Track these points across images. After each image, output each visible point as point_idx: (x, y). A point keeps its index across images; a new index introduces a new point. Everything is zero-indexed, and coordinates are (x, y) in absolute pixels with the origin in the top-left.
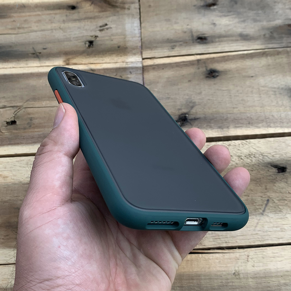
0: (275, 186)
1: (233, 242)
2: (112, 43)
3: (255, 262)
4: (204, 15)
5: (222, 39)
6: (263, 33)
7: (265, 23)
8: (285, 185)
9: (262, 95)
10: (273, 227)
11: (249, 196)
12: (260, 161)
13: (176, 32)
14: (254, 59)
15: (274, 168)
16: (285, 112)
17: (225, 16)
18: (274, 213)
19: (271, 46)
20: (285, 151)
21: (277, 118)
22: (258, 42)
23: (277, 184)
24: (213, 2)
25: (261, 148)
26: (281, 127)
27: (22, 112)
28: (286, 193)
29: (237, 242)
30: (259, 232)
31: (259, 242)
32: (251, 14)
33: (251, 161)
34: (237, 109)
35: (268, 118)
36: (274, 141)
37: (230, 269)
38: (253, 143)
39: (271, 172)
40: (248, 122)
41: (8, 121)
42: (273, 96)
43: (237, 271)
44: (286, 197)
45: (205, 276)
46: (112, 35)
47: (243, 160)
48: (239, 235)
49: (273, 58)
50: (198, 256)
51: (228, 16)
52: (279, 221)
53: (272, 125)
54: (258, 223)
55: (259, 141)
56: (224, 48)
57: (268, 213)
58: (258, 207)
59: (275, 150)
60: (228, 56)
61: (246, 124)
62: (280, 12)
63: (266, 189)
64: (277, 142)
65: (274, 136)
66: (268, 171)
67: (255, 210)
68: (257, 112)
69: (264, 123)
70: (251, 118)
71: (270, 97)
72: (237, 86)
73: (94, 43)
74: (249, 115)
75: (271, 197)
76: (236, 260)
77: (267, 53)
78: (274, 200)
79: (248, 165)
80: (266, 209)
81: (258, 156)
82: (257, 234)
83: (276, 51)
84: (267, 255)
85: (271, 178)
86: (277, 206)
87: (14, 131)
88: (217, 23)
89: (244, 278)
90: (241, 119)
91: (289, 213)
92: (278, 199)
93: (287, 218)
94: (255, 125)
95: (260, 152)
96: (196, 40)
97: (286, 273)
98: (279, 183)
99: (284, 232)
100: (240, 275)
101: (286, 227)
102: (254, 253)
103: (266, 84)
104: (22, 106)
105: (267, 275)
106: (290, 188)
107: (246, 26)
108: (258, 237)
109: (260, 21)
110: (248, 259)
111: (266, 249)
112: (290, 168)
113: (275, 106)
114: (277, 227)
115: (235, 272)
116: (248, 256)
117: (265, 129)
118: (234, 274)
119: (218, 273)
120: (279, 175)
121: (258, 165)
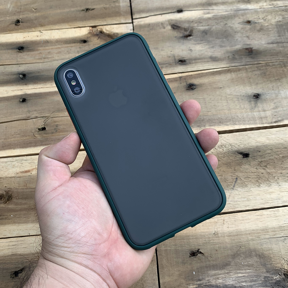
0: (242, 168)
3: (229, 224)
4: (183, 44)
5: (198, 61)
6: (228, 56)
7: (228, 48)
8: (249, 167)
9: (229, 102)
10: (241, 198)
11: (222, 176)
12: (230, 150)
13: (163, 57)
14: (221, 75)
15: (240, 155)
16: (246, 113)
17: (198, 44)
18: (241, 188)
19: (233, 65)
20: (247, 142)
21: (241, 118)
22: (224, 62)
23: (243, 167)
24: (189, 34)
25: (230, 140)
26: (244, 124)
27: (49, 121)
28: (250, 172)
30: (231, 202)
31: (232, 209)
32: (218, 41)
33: (222, 150)
34: (211, 112)
35: (234, 118)
36: (239, 134)
38: (224, 137)
39: (238, 158)
40: (219, 122)
41: (39, 128)
42: (236, 102)
44: (250, 175)
45: (192, 236)
47: (217, 150)
49: (236, 73)
51: (201, 43)
52: (245, 194)
53: (237, 123)
54: (230, 195)
55: (228, 135)
56: (198, 68)
57: (237, 188)
58: (229, 184)
59: (240, 142)
60: (202, 73)
61: (218, 123)
62: (240, 39)
63: (235, 170)
64: (242, 135)
65: (239, 131)
66: (236, 157)
67: (228, 186)
68: (225, 114)
69: (231, 122)
70: (222, 118)
71: (234, 102)
72: (210, 96)
74: (219, 116)
75: (238, 176)
76: (215, 223)
77: (231, 70)
78: (241, 178)
79: (221, 153)
80: (236, 185)
81: (227, 146)
82: (229, 204)
83: (238, 68)
84: (238, 219)
86: (243, 182)
87: (45, 135)
88: (193, 49)
89: (222, 236)
90: (214, 120)
91: (253, 187)
92: (244, 177)
93: (251, 191)
94: (225, 124)
95: (229, 144)
96: (178, 62)
97: (253, 232)
98: (244, 165)
99: (250, 202)
100: (219, 234)
101: (251, 197)
102: (229, 218)
103: (231, 93)
104: (49, 116)
105: (238, 234)
106: (253, 169)
107: (215, 50)
108: (231, 206)
109: (225, 46)
110: (224, 222)
111: (237, 214)
112: (252, 154)
113: (238, 109)
114: (244, 198)
115: (215, 232)
116: (224, 220)
117: (232, 126)
118: (214, 234)
119: (203, 234)
120: (244, 159)
121: (228, 153)
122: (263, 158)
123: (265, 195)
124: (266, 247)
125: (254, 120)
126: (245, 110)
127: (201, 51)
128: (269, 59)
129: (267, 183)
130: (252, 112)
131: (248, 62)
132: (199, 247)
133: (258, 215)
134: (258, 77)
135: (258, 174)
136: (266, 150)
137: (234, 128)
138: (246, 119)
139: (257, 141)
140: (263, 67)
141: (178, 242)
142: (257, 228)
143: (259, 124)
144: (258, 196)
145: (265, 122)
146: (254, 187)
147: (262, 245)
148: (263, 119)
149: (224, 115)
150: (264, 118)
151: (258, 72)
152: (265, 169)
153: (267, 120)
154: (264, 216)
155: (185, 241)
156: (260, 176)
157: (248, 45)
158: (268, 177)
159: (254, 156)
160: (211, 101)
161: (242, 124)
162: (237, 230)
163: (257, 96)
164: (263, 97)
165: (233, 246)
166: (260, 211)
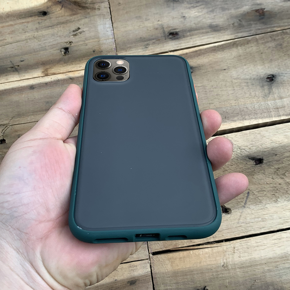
0: (254, 178)
1: (220, 236)
2: (87, 47)
3: (241, 252)
4: (173, 9)
5: (193, 32)
6: (232, 22)
7: (233, 11)
8: (263, 176)
9: (236, 88)
10: (255, 218)
12: (238, 155)
13: (148, 30)
14: (225, 51)
15: (252, 161)
16: (258, 103)
17: (194, 7)
18: (254, 204)
19: (240, 35)
20: (261, 143)
21: (252, 110)
22: (228, 32)
23: (256, 177)
25: (238, 141)
26: (256, 118)
27: (8, 130)
28: (264, 184)
29: (223, 236)
30: (243, 225)
31: (243, 233)
34: (214, 104)
35: (243, 111)
36: (250, 133)
37: (219, 262)
39: (249, 165)
40: (225, 117)
42: (245, 88)
43: (226, 263)
44: (265, 188)
45: (197, 270)
46: (86, 39)
48: (224, 229)
49: (243, 47)
50: (189, 252)
51: (197, 6)
52: (260, 212)
53: (247, 117)
54: (241, 216)
55: (236, 135)
56: (195, 42)
57: (249, 205)
58: (239, 200)
59: (251, 143)
60: (200, 50)
64: (253, 134)
67: (237, 203)
68: (232, 106)
69: (240, 116)
70: (227, 112)
71: (243, 88)
72: (211, 81)
73: (69, 50)
74: (224, 110)
75: (251, 189)
76: (224, 252)
77: (238, 43)
78: (254, 192)
80: (247, 201)
81: (236, 150)
82: (240, 226)
83: (246, 39)
84: (251, 245)
85: (250, 170)
86: (257, 198)
88: (186, 15)
89: (232, 269)
91: (268, 204)
92: (257, 190)
93: (267, 208)
94: (231, 119)
95: (238, 146)
96: (168, 36)
97: (269, 261)
98: (258, 175)
99: (265, 222)
100: (229, 266)
101: (266, 217)
102: (240, 245)
103: (238, 75)
104: (9, 124)
105: (253, 264)
106: (268, 178)
107: (215, 16)
108: (242, 229)
109: (228, 9)
110: (234, 250)
111: (251, 240)
112: (266, 159)
113: (248, 97)
114: (258, 218)
115: (224, 264)
116: (234, 248)
117: (240, 121)
118: (223, 266)
119: (209, 267)
120: (257, 167)
121: (237, 159)
122: (280, 164)
123: (285, 212)
124: (286, 278)
125: (268, 112)
126: (256, 98)
127: (197, 17)
128: (286, 24)
129: (285, 197)
130: (265, 101)
131: (259, 29)
132: (206, 284)
133: (276, 239)
134: (272, 50)
135: (275, 185)
136: (283, 153)
137: (244, 124)
138: (259, 111)
139: (272, 141)
140: (278, 36)
141: (180, 280)
142: (275, 255)
143: (275, 116)
144: (275, 214)
145: (282, 113)
146: (270, 202)
147: (280, 277)
148: (280, 110)
149: (230, 108)
150: (281, 108)
151: (272, 44)
152: (283, 178)
153: (284, 110)
154: (283, 240)
155: (188, 277)
156: (277, 188)
157: (258, 5)
158: (288, 189)
159: (269, 162)
160: (213, 89)
161: (254, 118)
162: (250, 259)
163: (271, 78)
164: (279, 79)
165: (246, 280)
166: (278, 233)
